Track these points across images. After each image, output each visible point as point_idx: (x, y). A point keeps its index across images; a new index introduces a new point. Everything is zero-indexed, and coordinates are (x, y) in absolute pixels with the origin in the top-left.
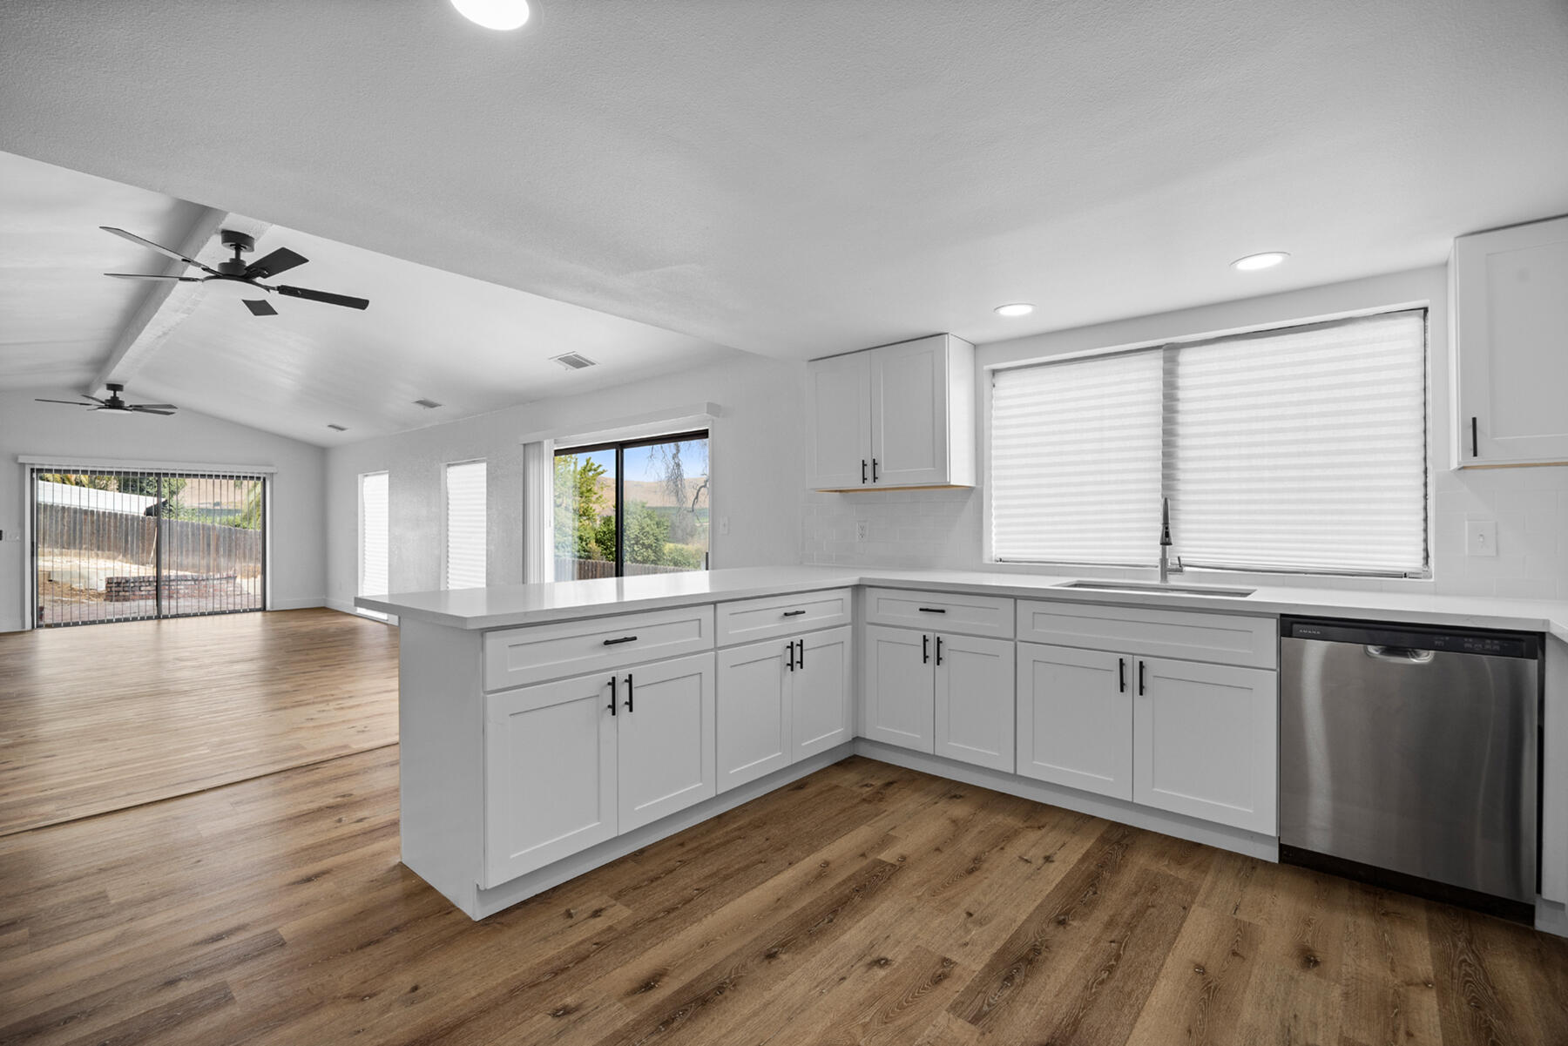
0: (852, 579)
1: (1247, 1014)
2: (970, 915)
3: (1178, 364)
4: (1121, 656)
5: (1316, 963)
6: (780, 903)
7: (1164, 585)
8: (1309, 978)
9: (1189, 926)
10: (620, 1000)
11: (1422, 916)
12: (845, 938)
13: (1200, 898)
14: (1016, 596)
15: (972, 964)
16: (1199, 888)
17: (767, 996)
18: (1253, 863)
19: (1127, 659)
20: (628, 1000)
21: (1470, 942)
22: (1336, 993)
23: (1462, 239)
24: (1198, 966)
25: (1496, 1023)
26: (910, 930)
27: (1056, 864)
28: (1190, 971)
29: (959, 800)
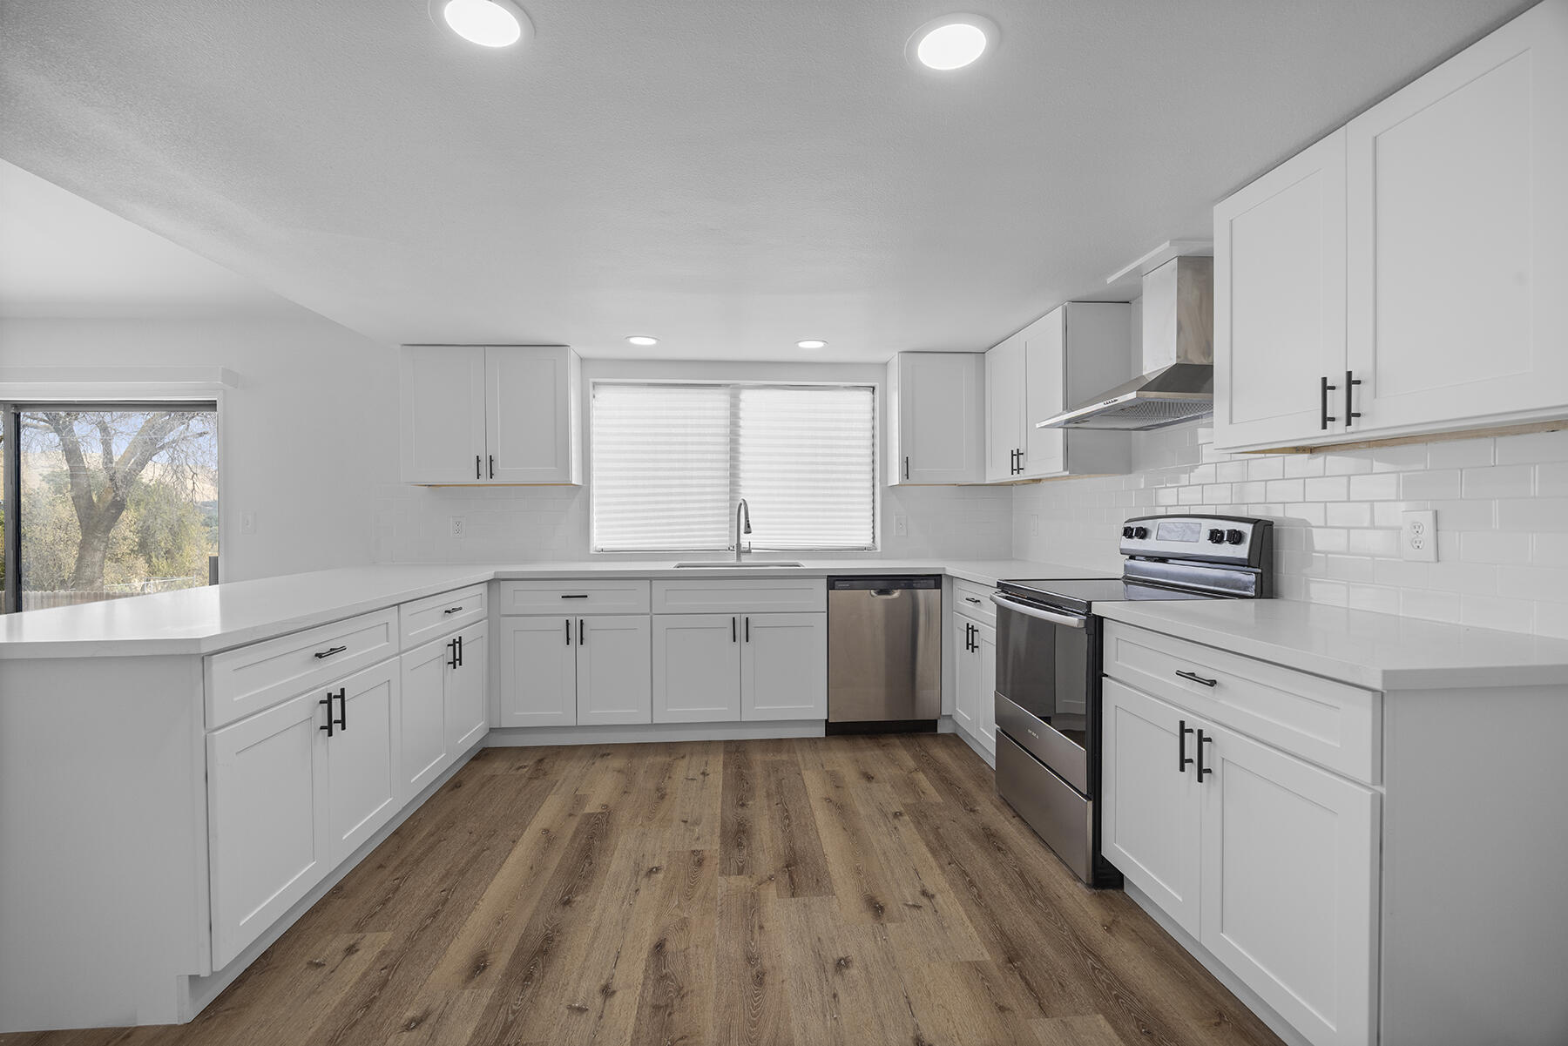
0: (488, 574)
1: (862, 811)
2: (686, 822)
3: (740, 401)
4: (734, 615)
5: (873, 778)
6: (535, 870)
7: (739, 563)
8: (874, 785)
9: (807, 782)
10: (464, 988)
11: (897, 741)
12: (613, 868)
13: (802, 767)
14: (651, 578)
15: (712, 846)
16: (797, 760)
17: (592, 925)
18: (813, 741)
19: (737, 617)
20: (473, 984)
21: (920, 746)
22: (889, 788)
23: (904, 354)
24: (826, 799)
25: (947, 775)
26: (655, 845)
27: (711, 775)
28: (824, 803)
29: (609, 757)
